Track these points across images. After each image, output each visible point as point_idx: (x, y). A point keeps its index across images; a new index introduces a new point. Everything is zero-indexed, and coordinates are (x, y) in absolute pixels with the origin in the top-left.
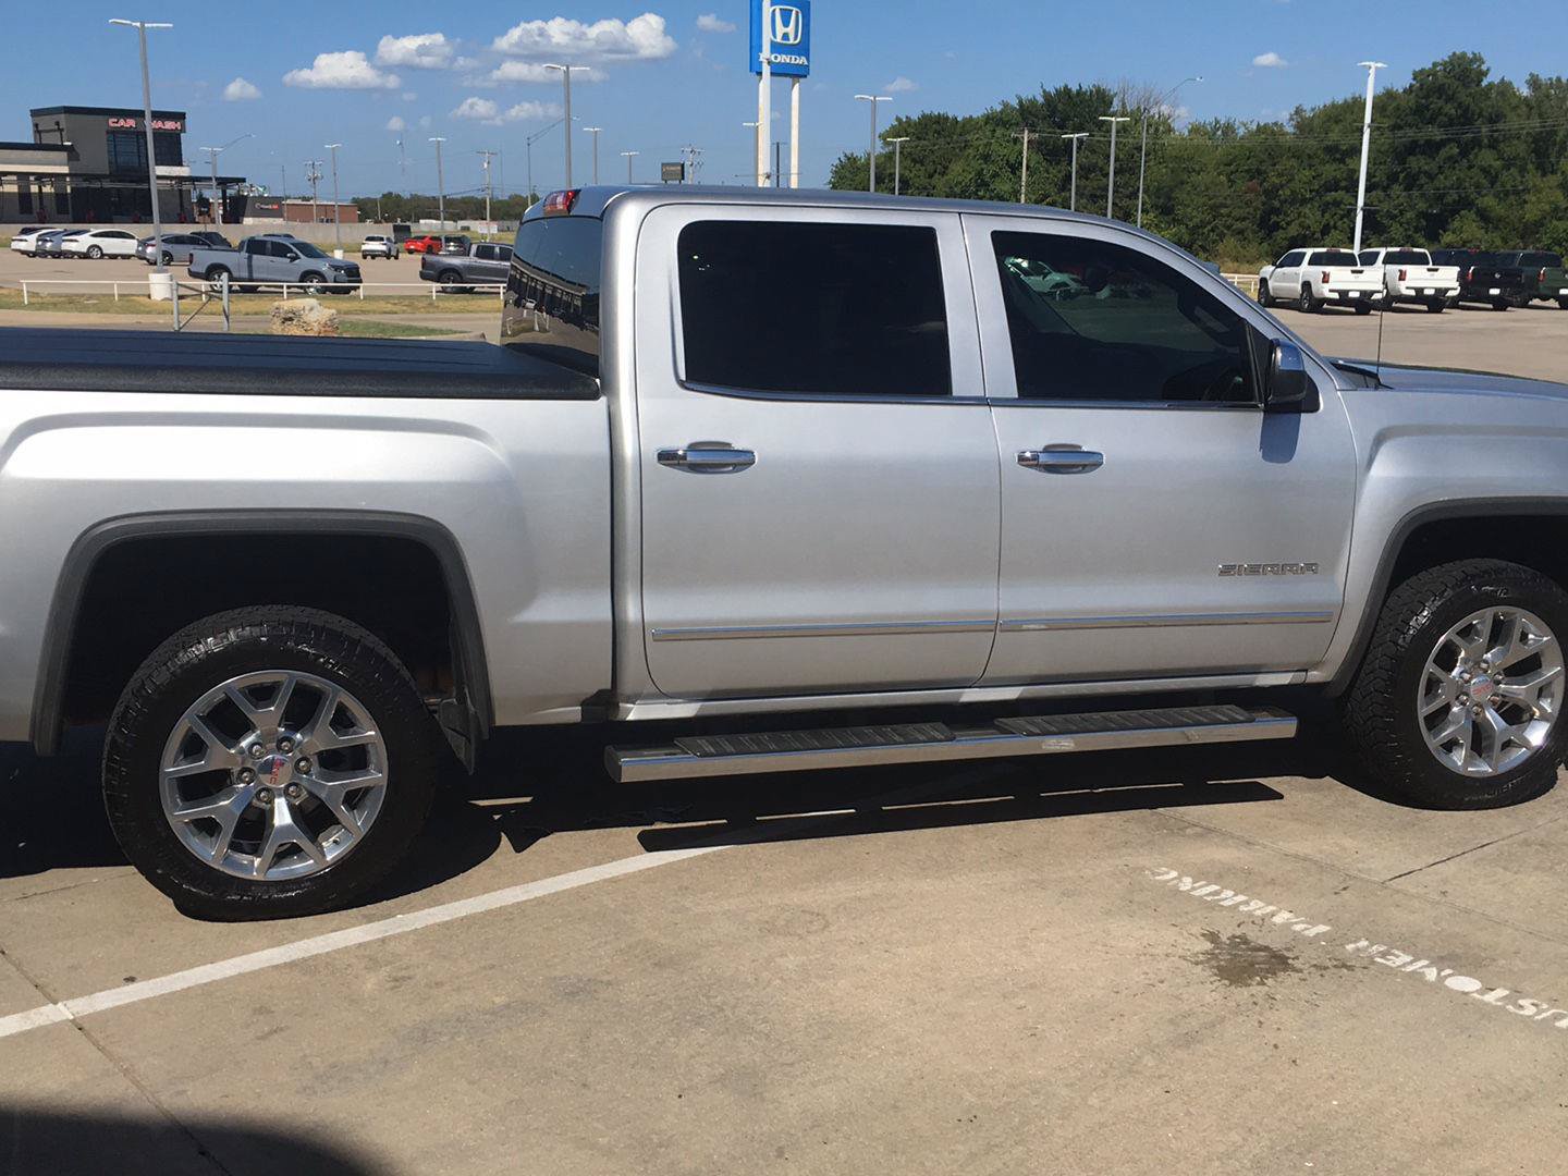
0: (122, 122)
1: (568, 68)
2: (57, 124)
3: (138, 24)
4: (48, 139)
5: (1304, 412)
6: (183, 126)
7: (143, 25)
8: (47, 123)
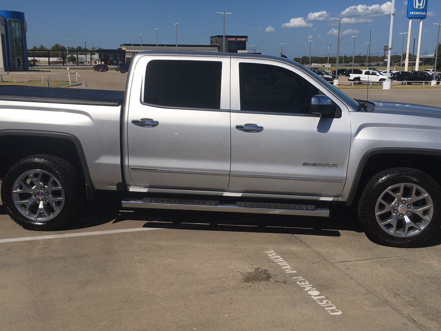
0: (232, 39)
1: (340, 19)
2: (216, 40)
3: (223, 13)
4: (214, 44)
5: (335, 118)
6: (247, 40)
7: (224, 13)
8: (214, 40)
